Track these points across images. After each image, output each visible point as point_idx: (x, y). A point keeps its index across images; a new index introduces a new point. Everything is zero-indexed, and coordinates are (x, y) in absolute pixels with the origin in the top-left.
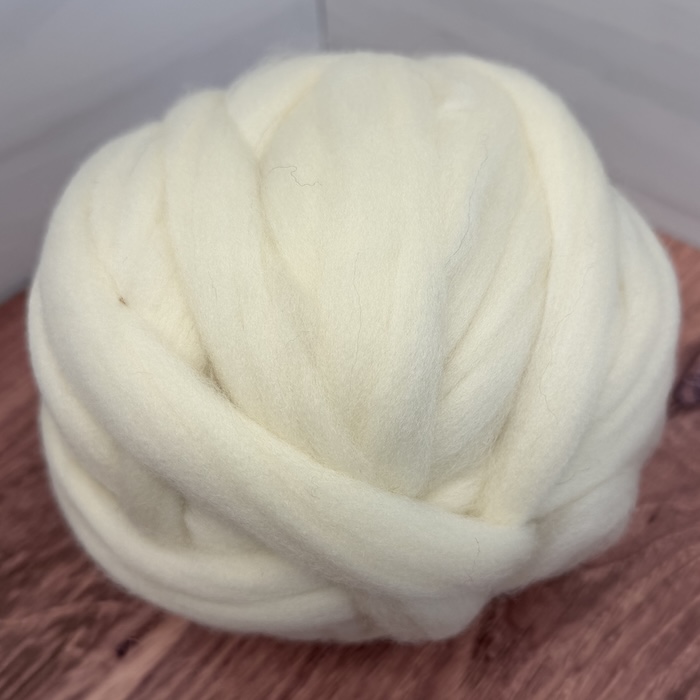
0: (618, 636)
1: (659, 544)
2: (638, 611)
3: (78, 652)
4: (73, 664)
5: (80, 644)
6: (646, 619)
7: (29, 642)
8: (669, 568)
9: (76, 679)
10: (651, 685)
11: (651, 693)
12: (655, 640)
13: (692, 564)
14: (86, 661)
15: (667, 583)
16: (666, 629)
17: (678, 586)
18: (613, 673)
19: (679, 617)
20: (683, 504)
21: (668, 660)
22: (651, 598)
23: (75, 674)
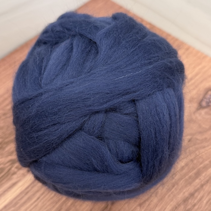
0: (176, 175)
1: (191, 149)
2: (183, 168)
3: (16, 170)
4: (14, 173)
5: (16, 168)
6: (184, 171)
7: (2, 166)
8: (193, 156)
9: (15, 178)
10: (184, 191)
11: (184, 193)
12: (187, 177)
13: (200, 155)
14: (18, 173)
15: (192, 160)
16: (190, 174)
17: (195, 162)
18: (173, 186)
19: (195, 171)
20: (199, 137)
21: (190, 184)
22: (187, 165)
23: (15, 176)
